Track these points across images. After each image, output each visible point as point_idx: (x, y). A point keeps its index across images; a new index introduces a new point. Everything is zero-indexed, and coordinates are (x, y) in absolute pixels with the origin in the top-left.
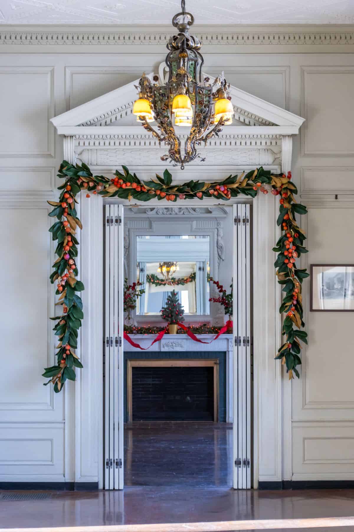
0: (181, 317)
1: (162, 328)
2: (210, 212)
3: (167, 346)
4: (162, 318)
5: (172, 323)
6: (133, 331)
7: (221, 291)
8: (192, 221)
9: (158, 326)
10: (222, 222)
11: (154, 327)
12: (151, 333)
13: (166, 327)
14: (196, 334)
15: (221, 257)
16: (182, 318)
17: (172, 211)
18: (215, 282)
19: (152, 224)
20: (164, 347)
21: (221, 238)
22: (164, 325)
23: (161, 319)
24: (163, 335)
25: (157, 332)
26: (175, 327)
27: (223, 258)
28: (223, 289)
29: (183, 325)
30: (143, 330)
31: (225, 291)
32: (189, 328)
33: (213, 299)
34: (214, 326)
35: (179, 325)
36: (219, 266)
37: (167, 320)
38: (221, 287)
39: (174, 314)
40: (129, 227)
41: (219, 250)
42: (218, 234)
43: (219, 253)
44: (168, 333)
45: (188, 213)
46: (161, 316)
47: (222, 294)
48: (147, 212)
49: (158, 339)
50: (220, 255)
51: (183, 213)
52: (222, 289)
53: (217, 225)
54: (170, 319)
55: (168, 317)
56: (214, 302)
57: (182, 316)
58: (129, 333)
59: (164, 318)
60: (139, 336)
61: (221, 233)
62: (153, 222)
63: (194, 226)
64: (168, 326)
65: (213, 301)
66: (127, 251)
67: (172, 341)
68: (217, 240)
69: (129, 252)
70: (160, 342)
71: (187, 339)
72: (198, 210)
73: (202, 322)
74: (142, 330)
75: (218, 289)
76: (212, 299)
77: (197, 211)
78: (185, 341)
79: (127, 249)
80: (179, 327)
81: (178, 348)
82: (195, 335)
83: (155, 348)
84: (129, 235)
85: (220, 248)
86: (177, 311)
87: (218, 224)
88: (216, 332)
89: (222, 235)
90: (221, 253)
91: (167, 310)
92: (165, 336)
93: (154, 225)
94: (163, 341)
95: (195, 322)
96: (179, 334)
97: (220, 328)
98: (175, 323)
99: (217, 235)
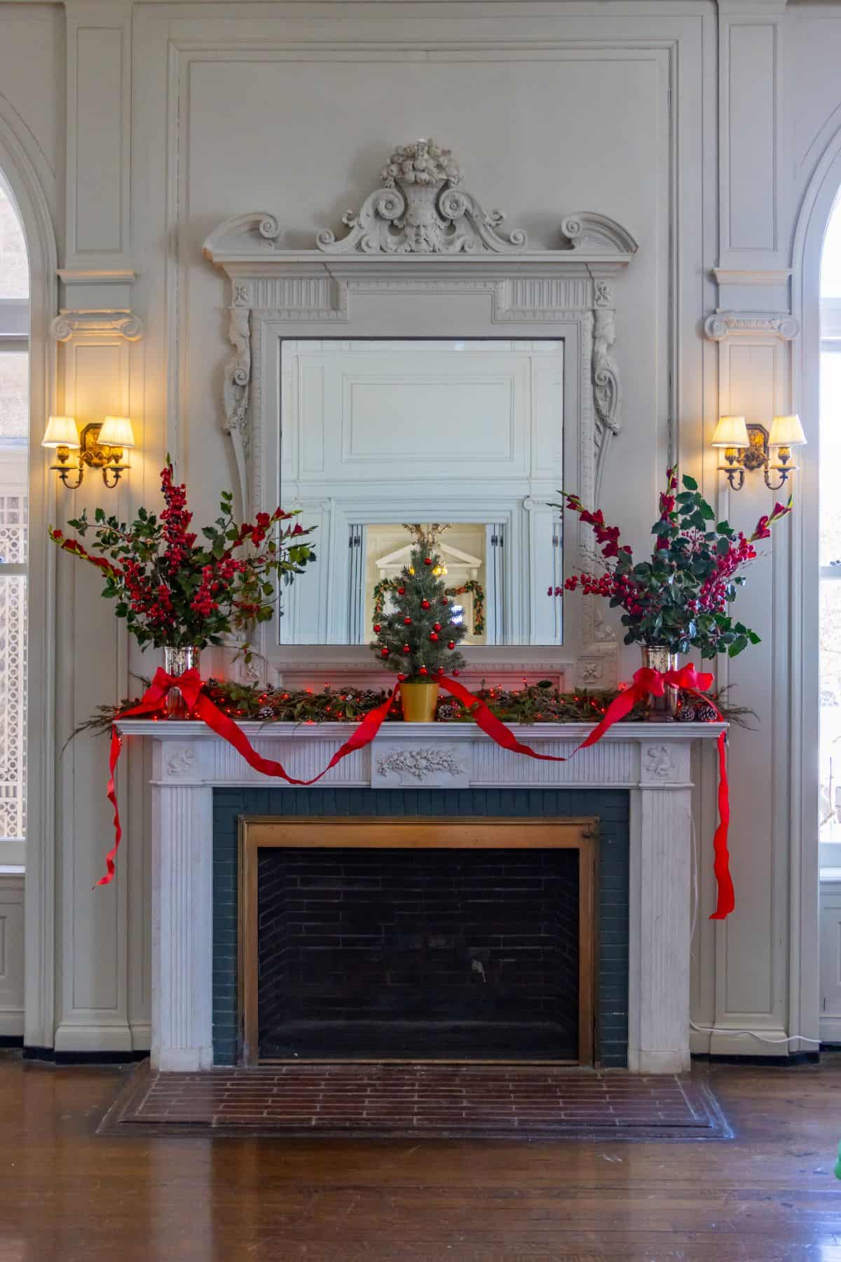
0: (449, 652)
1: (377, 698)
2: (568, 243)
3: (396, 767)
4: (378, 657)
5: (415, 676)
6: (258, 706)
7: (609, 552)
8: (496, 282)
9: (363, 687)
10: (610, 286)
11: (344, 693)
12: (330, 717)
13: (390, 692)
14: (509, 720)
15: (609, 421)
16: (456, 657)
17: (417, 241)
18: (585, 516)
19: (342, 294)
20: (382, 772)
21: (609, 346)
22: (384, 684)
23: (371, 661)
24: (377, 726)
25: (355, 714)
26: (429, 693)
27: (617, 426)
28: (621, 543)
29: (458, 685)
30: (299, 706)
31: (628, 549)
32: (483, 695)
33: (584, 581)
34: (582, 688)
35: (444, 683)
36: (598, 456)
37: (397, 665)
38: (614, 533)
39: (422, 641)
40: (251, 304)
41: (600, 395)
42: (597, 334)
43: (601, 403)
44: (400, 717)
45: (482, 250)
46: (373, 646)
47: (613, 560)
48: (319, 244)
49: (360, 741)
50: (604, 412)
51: (463, 248)
52: (614, 544)
53: (593, 298)
54: (405, 662)
55: (398, 650)
56: (586, 593)
57: (455, 649)
58: (244, 717)
59: (384, 657)
60: (283, 729)
61: (609, 329)
62: (343, 285)
63: (505, 303)
64: (398, 688)
65: (580, 589)
66: (242, 398)
67: (415, 747)
68: (594, 354)
69: (250, 398)
70: (370, 750)
71: (474, 741)
72: (520, 237)
73: (534, 674)
74: (294, 706)
75: (600, 541)
76: (579, 582)
77: (515, 238)
78: (465, 747)
79: (244, 387)
80: (445, 693)
81: (439, 774)
82: (506, 724)
83: (350, 774)
84: (251, 336)
85: (602, 384)
86: (435, 629)
87: (598, 294)
88: (592, 715)
89: (611, 337)
90: (607, 403)
91: (397, 626)
92: (388, 729)
93: (348, 298)
94: (379, 750)
95: (505, 674)
96: (442, 720)
97: (607, 699)
98: (428, 675)
99: (594, 337)
